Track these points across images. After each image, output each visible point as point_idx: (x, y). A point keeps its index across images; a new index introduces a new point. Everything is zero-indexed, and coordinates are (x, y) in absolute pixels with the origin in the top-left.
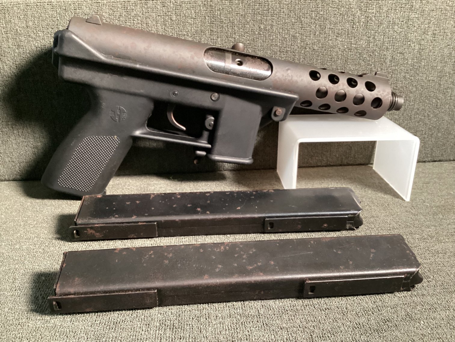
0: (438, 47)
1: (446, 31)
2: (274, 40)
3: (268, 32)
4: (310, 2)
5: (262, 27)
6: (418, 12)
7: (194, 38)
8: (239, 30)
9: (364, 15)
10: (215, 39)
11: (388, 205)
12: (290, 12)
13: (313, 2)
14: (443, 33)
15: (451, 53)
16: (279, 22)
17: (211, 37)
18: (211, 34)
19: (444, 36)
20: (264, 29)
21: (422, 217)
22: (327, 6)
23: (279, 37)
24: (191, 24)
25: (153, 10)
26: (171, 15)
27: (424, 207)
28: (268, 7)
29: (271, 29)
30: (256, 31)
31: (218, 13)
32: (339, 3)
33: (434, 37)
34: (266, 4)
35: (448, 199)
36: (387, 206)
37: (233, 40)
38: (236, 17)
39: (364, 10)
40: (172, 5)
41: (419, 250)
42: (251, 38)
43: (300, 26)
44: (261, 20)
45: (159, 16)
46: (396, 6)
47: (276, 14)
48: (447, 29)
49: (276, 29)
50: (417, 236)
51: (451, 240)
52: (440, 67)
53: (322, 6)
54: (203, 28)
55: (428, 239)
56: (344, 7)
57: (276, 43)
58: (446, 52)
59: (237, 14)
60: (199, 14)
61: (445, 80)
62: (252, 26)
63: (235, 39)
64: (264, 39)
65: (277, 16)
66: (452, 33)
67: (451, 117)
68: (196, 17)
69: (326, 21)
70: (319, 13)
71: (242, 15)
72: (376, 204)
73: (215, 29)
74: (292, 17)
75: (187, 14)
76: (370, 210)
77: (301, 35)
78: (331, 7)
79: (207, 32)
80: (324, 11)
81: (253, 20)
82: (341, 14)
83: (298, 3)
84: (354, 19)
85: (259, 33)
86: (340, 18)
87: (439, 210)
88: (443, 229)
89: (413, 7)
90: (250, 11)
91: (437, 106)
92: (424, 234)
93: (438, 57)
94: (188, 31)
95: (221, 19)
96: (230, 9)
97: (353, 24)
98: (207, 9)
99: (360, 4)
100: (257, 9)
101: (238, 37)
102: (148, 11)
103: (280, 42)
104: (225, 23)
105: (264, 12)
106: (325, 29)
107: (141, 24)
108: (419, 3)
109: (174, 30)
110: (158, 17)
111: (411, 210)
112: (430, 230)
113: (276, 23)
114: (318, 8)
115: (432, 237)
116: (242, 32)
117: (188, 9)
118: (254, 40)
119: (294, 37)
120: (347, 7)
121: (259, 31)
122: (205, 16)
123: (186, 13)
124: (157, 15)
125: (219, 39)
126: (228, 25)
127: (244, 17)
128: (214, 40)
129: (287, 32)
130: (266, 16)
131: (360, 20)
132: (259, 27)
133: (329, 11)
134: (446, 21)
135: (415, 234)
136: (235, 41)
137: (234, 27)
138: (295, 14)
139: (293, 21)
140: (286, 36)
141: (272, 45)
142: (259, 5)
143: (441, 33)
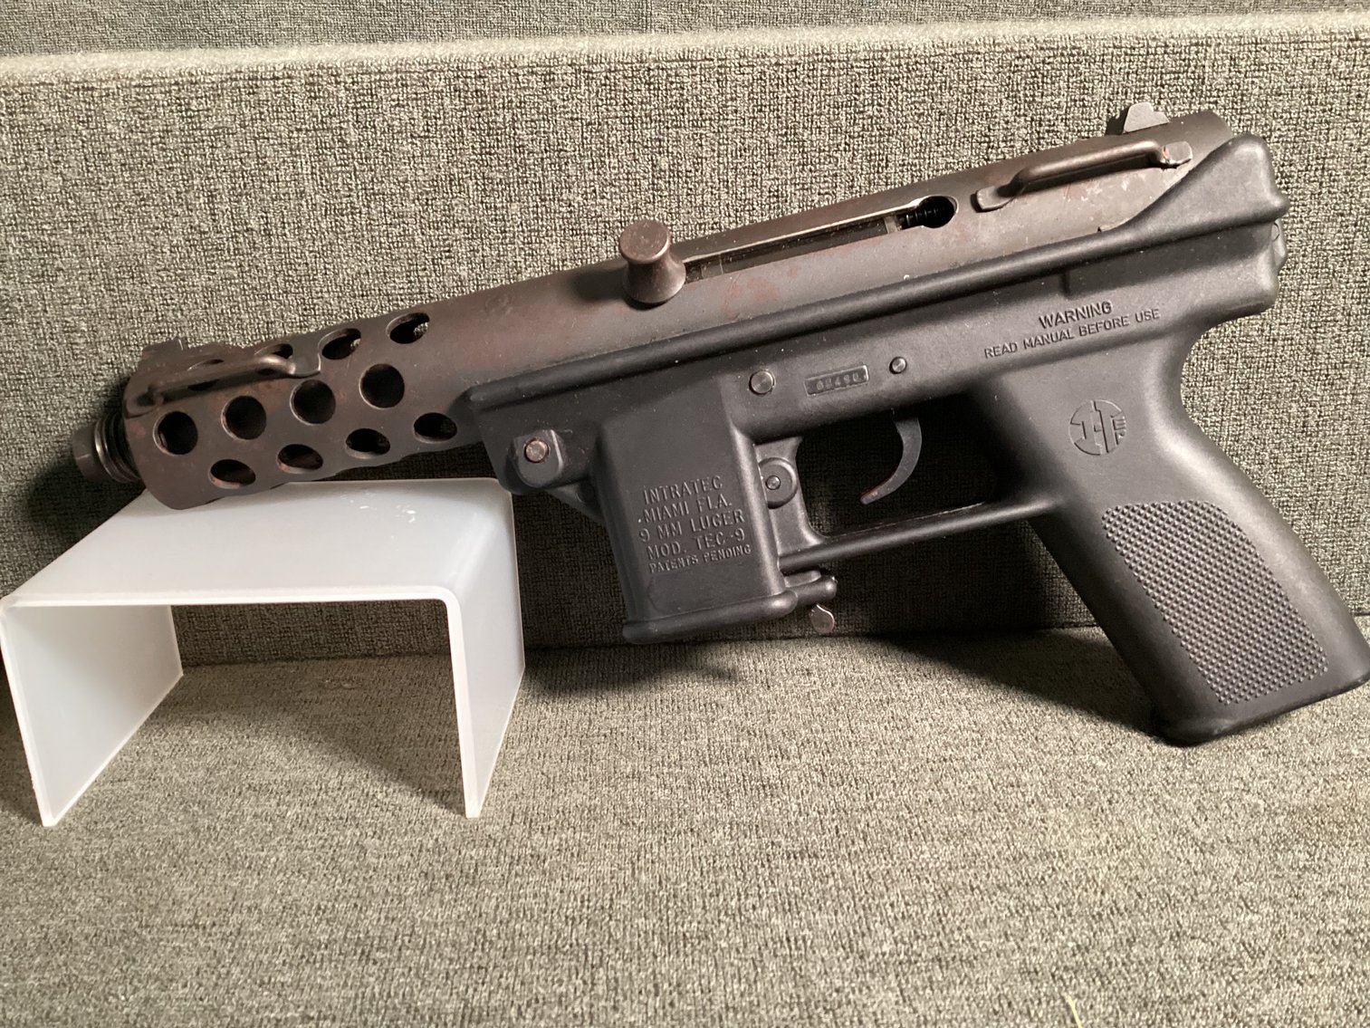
0: (1301, 222)
1: (1330, 163)
2: (707, 210)
3: (687, 183)
4: (828, 76)
5: (664, 163)
6: (1222, 101)
7: (427, 204)
8: (584, 174)
9: (1025, 115)
10: (499, 205)
11: (1110, 802)
12: (761, 111)
13: (839, 75)
14: (1319, 173)
15: (1349, 243)
16: (722, 148)
17: (487, 200)
18: (484, 190)
19: (1321, 183)
20: (673, 171)
21: (1229, 857)
22: (890, 86)
23: (724, 196)
24: (414, 157)
25: (277, 111)
26: (341, 128)
27: (1241, 814)
28: (682, 95)
29: (697, 170)
30: (644, 178)
31: (504, 118)
32: (933, 76)
33: (1284, 185)
34: (672, 83)
35: (1337, 777)
36: (1106, 805)
37: (563, 210)
38: (570, 130)
39: (1026, 95)
40: (342, 94)
41: (1199, 1015)
42: (625, 203)
43: (798, 157)
44: (660, 141)
45: (299, 130)
46: (1140, 80)
47: (710, 119)
48: (1333, 157)
49: (714, 170)
50: (1199, 949)
51: (1329, 971)
52: (1310, 293)
53: (872, 86)
54: (456, 170)
55: (1241, 965)
56: (950, 88)
57: (717, 220)
58: (1333, 239)
59: (572, 119)
60: (439, 122)
61: (1330, 335)
62: (627, 160)
63: (570, 205)
64: (674, 205)
65: (715, 125)
66: (1353, 171)
67: (1358, 465)
68: (428, 131)
69: (888, 141)
70: (862, 112)
71: (590, 124)
72: (1068, 797)
73: (499, 171)
74: (769, 129)
75: (396, 123)
76: (1039, 824)
77: (803, 189)
78: (907, 91)
79: (470, 183)
80: (879, 105)
81: (629, 142)
82: (941, 114)
83: (788, 78)
84: (989, 130)
85: (653, 184)
86: (939, 127)
87: (1301, 826)
88: (1304, 914)
89: (1203, 83)
90: (618, 108)
91: (1304, 426)
92: (1226, 941)
93: (1304, 256)
94: (407, 181)
95: (516, 137)
96: (548, 104)
97: (989, 147)
98: (466, 104)
99: (1009, 78)
100: (642, 103)
101: (580, 198)
102: (261, 113)
103: (730, 216)
104: (533, 152)
105: (669, 111)
106: (887, 166)
107: (241, 159)
108: (1226, 69)
109: (356, 177)
110: (295, 135)
111: (1191, 825)
112: (1256, 918)
113: (714, 151)
114: (859, 94)
115: (1256, 954)
116: (593, 181)
117: (398, 105)
118: (637, 208)
119: (777, 197)
120: (965, 87)
121: (653, 176)
122: (459, 129)
123: (393, 119)
124: (293, 129)
125: (515, 206)
126: (542, 159)
127: (598, 131)
128: (496, 208)
129: (753, 180)
130: (676, 127)
131: (1013, 134)
132: (654, 166)
133: (897, 104)
134: (1328, 129)
135: (1193, 938)
136: (571, 212)
137: (566, 164)
138: (779, 117)
139: (771, 140)
140: (749, 196)
141: (701, 224)
142: (649, 90)
143: (1312, 174)
